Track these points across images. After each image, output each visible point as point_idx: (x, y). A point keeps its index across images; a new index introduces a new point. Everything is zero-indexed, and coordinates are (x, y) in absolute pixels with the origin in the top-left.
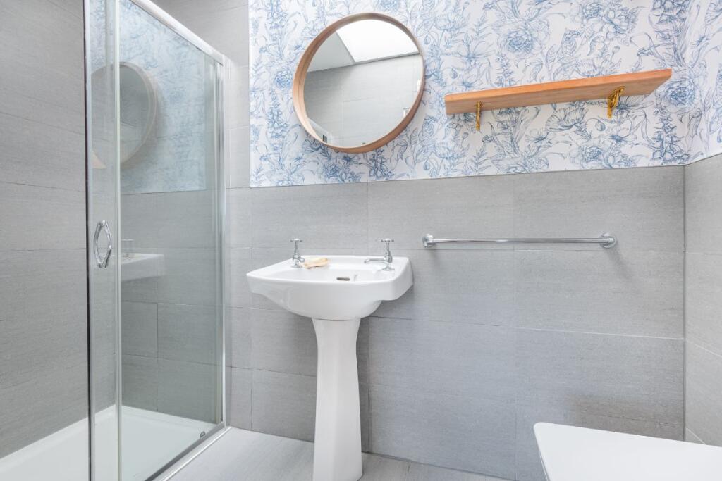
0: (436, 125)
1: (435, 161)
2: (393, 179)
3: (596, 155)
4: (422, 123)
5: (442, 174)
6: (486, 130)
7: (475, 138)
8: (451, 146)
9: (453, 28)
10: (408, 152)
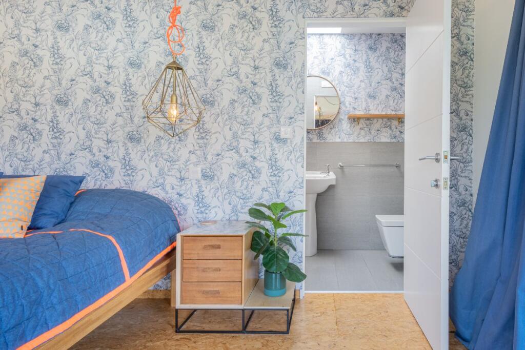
0: (343, 122)
1: (343, 135)
2: (327, 141)
3: (395, 137)
4: (338, 120)
5: (345, 140)
6: (361, 126)
7: (357, 128)
8: (349, 130)
9: (350, 87)
10: (333, 131)
